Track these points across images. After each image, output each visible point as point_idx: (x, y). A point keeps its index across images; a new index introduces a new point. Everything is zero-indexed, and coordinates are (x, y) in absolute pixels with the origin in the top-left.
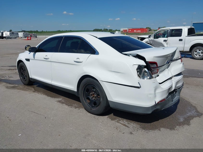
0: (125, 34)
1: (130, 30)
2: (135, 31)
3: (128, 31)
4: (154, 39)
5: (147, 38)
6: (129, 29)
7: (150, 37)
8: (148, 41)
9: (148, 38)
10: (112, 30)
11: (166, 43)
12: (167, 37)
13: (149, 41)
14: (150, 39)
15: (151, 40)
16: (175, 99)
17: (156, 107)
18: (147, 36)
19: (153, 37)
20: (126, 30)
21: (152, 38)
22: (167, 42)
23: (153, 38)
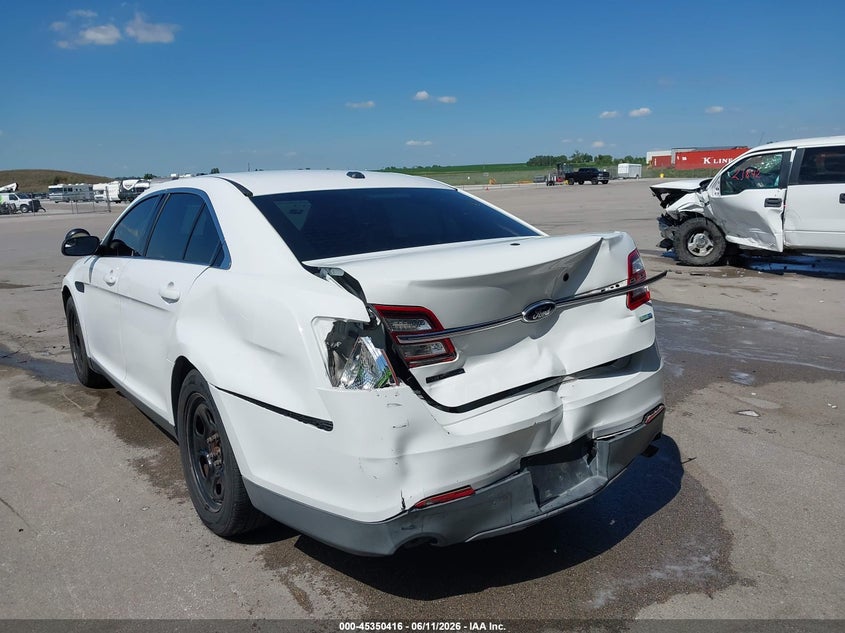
0: (662, 176)
1: (684, 159)
2: (706, 160)
3: (673, 161)
4: (722, 194)
5: (694, 191)
6: (680, 155)
7: (704, 185)
8: (698, 207)
9: (698, 190)
10: (610, 157)
11: (779, 211)
12: (783, 185)
13: (700, 204)
14: (704, 194)
15: (711, 201)
16: (571, 489)
17: (413, 527)
18: (694, 184)
19: (718, 186)
20: (669, 157)
21: (712, 192)
22: (781, 208)
23: (719, 191)
